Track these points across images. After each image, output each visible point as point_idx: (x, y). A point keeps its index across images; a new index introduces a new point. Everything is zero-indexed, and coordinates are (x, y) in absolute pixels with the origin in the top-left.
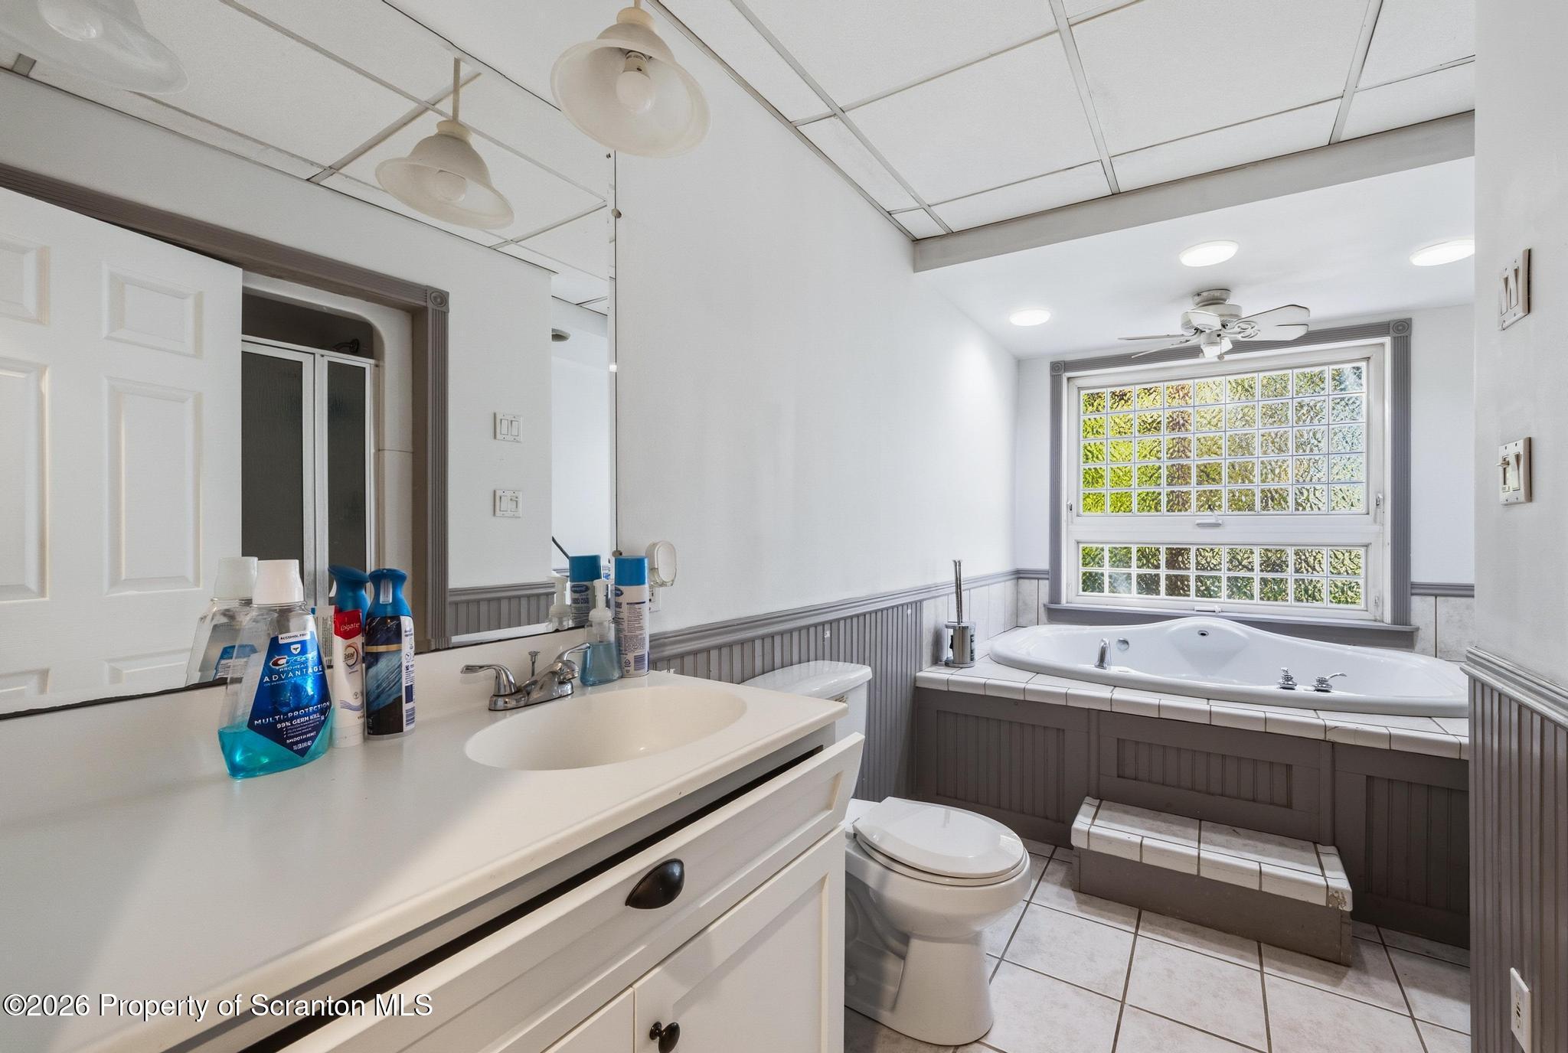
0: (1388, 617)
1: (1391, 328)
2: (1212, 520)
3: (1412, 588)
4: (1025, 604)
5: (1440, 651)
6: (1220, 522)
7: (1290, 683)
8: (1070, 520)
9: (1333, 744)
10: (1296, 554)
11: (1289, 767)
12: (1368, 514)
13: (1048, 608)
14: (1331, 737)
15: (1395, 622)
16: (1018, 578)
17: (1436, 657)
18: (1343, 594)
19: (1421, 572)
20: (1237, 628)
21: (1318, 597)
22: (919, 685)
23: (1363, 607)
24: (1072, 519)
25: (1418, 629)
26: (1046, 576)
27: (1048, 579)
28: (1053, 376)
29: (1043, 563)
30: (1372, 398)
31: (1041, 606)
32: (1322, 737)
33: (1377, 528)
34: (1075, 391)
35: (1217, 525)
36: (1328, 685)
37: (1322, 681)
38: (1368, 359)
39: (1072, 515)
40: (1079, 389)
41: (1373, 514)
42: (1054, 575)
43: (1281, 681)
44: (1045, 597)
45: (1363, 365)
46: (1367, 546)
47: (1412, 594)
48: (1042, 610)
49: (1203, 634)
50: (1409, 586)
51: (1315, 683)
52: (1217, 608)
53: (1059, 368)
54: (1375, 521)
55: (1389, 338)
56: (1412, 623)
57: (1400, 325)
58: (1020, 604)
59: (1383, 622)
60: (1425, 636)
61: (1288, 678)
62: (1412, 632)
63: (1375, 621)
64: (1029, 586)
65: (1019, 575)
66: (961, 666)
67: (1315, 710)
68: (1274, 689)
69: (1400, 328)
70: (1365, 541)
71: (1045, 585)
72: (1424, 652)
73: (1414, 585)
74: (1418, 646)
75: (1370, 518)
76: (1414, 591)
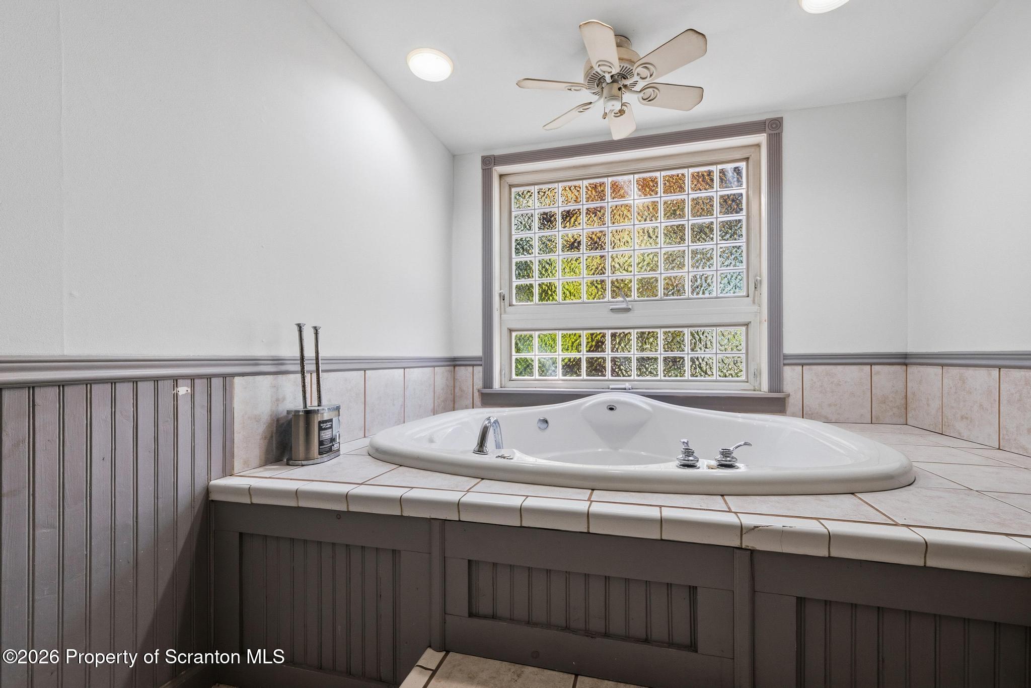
0: (765, 387)
1: (767, 126)
2: (624, 306)
3: (784, 359)
4: (461, 390)
5: (806, 414)
6: (630, 307)
7: (691, 458)
8: (503, 310)
9: (752, 552)
10: (692, 334)
11: (693, 590)
12: (748, 296)
13: (482, 393)
14: (749, 542)
15: (771, 391)
16: (455, 366)
17: (803, 418)
18: (729, 369)
19: (790, 347)
20: (642, 401)
21: (709, 373)
22: (214, 497)
23: (743, 378)
24: (505, 309)
25: (789, 395)
26: (479, 363)
27: (481, 365)
28: (483, 170)
29: (477, 351)
30: (750, 193)
31: (476, 391)
32: (736, 543)
33: (755, 308)
34: (507, 188)
35: (627, 310)
36: (733, 458)
37: (726, 453)
38: (747, 159)
39: (504, 305)
40: (511, 186)
41: (752, 297)
42: (486, 361)
43: (681, 456)
44: (479, 384)
45: (743, 165)
46: (747, 325)
47: (785, 365)
48: (476, 394)
49: (611, 409)
50: (782, 357)
51: (719, 457)
52: (627, 385)
53: (489, 162)
54: (754, 302)
55: (765, 135)
56: (785, 390)
57: (774, 123)
58: (457, 390)
59: (760, 391)
60: (794, 402)
61: (688, 452)
62: (785, 398)
63: (754, 390)
64: (464, 373)
65: (454, 363)
66: (304, 463)
67: (722, 495)
68: (670, 468)
69: (774, 126)
70: (746, 320)
71: (479, 371)
72: (794, 415)
73: (786, 357)
74: (790, 409)
75: (750, 299)
76: (786, 362)
